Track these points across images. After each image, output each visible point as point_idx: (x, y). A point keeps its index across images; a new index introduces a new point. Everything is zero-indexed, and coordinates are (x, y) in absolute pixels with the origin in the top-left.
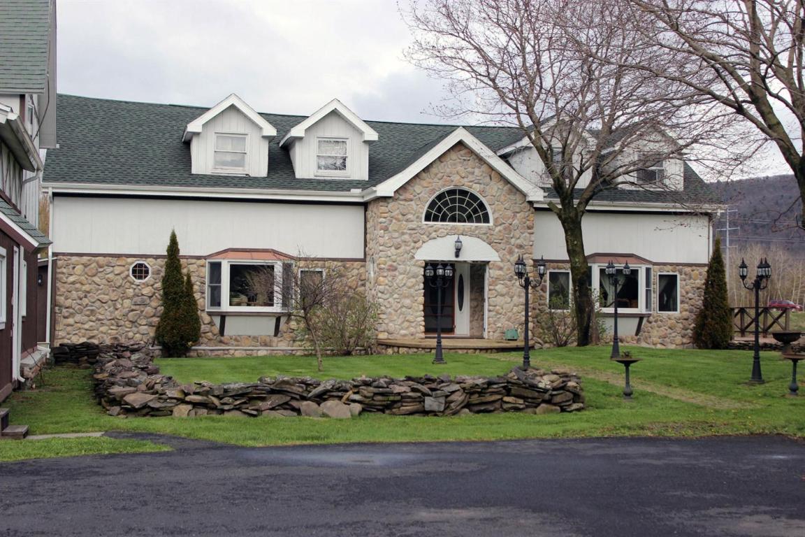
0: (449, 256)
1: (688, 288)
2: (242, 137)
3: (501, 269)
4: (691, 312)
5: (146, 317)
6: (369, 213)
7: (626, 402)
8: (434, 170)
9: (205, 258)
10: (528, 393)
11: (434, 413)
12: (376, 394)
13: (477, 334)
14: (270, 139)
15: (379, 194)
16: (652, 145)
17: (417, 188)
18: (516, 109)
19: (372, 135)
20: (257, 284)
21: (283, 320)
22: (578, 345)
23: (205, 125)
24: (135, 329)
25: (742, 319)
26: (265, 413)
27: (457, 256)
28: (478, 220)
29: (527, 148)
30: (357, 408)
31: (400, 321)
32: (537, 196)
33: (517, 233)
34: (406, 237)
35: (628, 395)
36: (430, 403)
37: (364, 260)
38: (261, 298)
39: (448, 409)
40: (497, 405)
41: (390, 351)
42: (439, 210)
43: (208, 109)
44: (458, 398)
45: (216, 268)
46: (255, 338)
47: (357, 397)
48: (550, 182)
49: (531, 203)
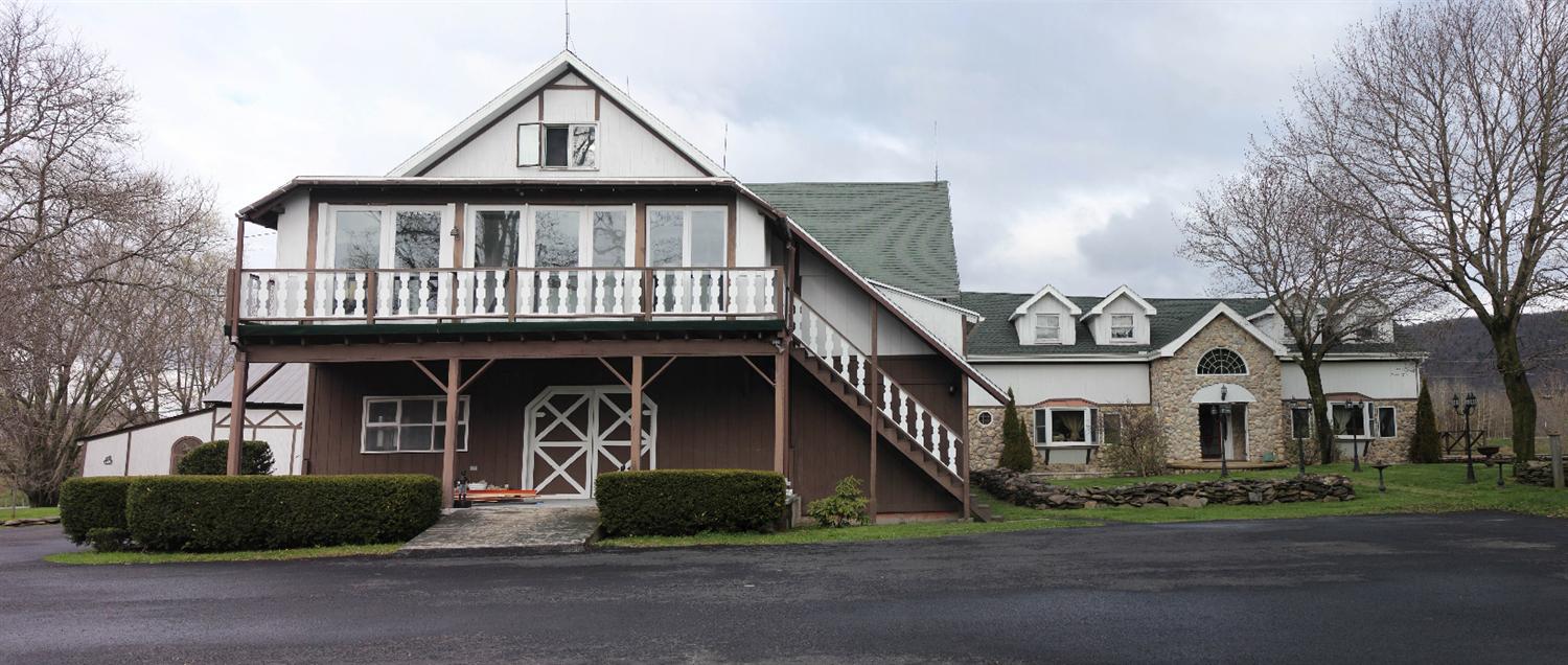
0: (1218, 400)
1: (1403, 418)
2: (1056, 317)
3: (1257, 408)
4: (1406, 435)
5: (990, 452)
6: (1153, 369)
7: (1381, 494)
8: (1202, 335)
9: (1033, 406)
10: (1318, 488)
11: (1256, 503)
12: (1216, 491)
13: (1239, 458)
14: (1077, 317)
15: (1163, 355)
16: (1367, 308)
17: (1191, 349)
18: (1266, 288)
19: (1152, 311)
20: (1072, 425)
21: (1093, 451)
22: (1323, 463)
23: (1029, 308)
24: (983, 462)
25: (1447, 441)
26: (1145, 505)
27: (1223, 398)
28: (1238, 372)
29: (1271, 315)
30: (1205, 500)
31: (1183, 450)
32: (1282, 352)
33: (1268, 380)
34: (1184, 386)
35: (1383, 490)
36: (1252, 496)
37: (1150, 404)
38: (1074, 435)
39: (1265, 500)
40: (1297, 497)
41: (1177, 472)
42: (1208, 365)
43: (1031, 296)
44: (1271, 492)
45: (1041, 414)
46: (1072, 466)
47: (1204, 494)
48: (1292, 341)
49: (1277, 357)
